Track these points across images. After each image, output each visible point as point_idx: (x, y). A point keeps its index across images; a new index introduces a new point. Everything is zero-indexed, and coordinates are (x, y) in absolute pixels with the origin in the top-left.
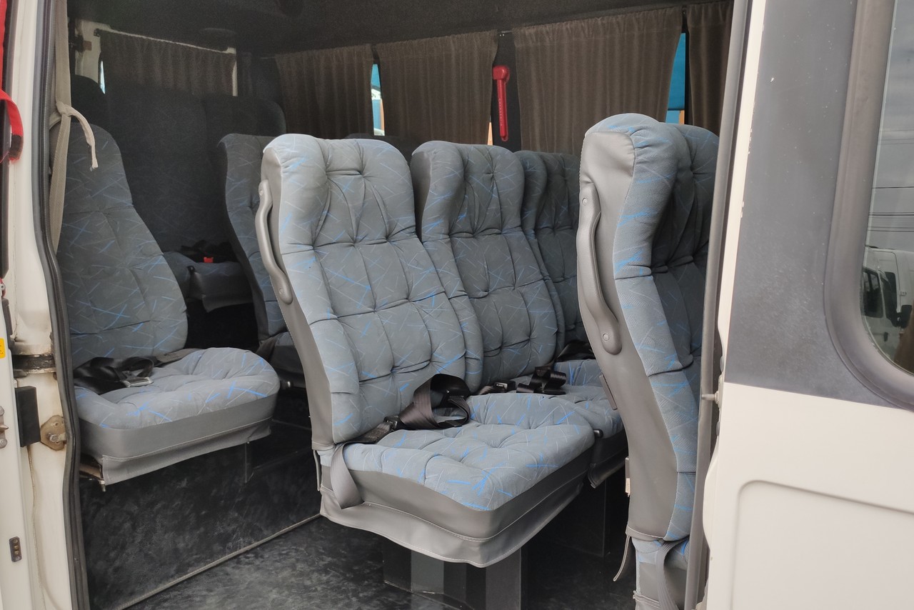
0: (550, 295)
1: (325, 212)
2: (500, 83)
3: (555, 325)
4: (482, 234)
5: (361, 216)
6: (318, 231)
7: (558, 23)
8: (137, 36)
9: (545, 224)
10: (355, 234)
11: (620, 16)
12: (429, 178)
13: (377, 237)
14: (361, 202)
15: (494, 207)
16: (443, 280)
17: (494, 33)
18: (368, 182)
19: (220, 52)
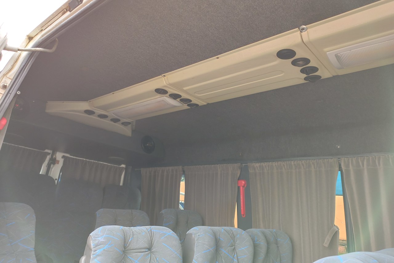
2: (241, 188)
17: (239, 164)
18: (153, 256)
19: (118, 166)
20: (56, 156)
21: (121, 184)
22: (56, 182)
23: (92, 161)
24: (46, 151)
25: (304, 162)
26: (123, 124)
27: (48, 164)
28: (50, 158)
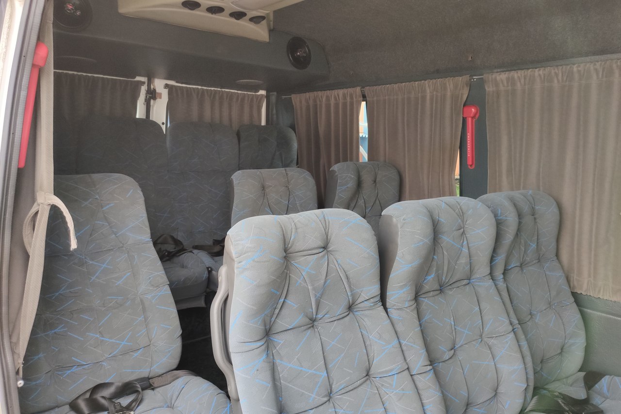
0: (519, 346)
1: (282, 300)
2: (469, 120)
3: (525, 380)
4: (450, 287)
5: (322, 295)
6: (273, 319)
7: (530, 70)
8: (194, 87)
9: (514, 263)
10: (314, 314)
11: (598, 64)
12: (397, 245)
13: (338, 313)
14: (322, 282)
15: (463, 260)
16: (406, 353)
17: (466, 78)
18: (331, 257)
19: (254, 93)
20: (154, 85)
21: (263, 123)
22: (164, 127)
23: (212, 89)
24: (138, 78)
25: (601, 64)
26: (252, 20)
27: (146, 100)
28: (147, 89)
